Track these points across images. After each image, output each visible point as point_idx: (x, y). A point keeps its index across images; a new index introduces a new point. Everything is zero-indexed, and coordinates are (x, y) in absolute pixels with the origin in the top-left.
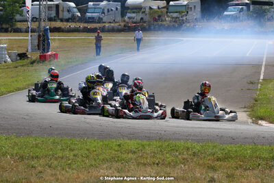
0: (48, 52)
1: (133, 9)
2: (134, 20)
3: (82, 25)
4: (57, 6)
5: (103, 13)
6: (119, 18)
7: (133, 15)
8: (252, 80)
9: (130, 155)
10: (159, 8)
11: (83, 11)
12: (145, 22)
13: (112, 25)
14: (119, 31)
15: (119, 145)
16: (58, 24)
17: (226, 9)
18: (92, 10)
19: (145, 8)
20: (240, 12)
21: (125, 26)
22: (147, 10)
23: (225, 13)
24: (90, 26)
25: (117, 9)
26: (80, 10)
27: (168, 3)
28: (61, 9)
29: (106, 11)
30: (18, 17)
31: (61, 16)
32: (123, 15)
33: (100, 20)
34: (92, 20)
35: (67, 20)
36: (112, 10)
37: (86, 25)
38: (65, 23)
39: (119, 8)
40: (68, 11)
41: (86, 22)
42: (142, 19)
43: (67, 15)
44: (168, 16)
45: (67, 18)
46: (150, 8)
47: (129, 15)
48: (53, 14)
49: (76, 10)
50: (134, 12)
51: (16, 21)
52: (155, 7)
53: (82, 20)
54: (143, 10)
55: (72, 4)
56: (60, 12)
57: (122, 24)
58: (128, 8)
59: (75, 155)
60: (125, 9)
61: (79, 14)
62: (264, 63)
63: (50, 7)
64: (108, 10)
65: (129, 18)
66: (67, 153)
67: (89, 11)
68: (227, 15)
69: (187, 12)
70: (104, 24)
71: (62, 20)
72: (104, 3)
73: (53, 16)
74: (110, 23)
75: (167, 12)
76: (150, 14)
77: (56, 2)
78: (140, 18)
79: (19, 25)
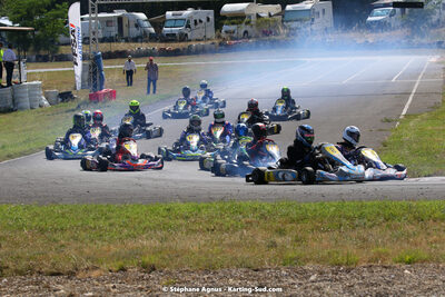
0: (101, 89)
1: (232, 18)
2: (235, 35)
3: (157, 46)
4: (120, 19)
5: (188, 26)
6: (211, 33)
7: (232, 28)
9: (181, 221)
10: (270, 15)
11: (158, 26)
12: (249, 38)
13: (202, 43)
14: (212, 51)
15: (168, 210)
16: (121, 46)
17: (369, 12)
18: (172, 23)
19: (250, 17)
20: (391, 16)
21: (221, 44)
22: (254, 19)
23: (369, 19)
24: (170, 46)
25: (208, 19)
26: (153, 24)
27: (283, 8)
28: (125, 23)
29: (192, 23)
30: (62, 38)
31: (125, 34)
32: (218, 26)
33: (183, 38)
34: (171, 38)
35: (135, 40)
36: (201, 21)
37: (162, 45)
38: (133, 45)
39: (212, 17)
40: (136, 26)
41: (162, 42)
42: (246, 32)
43: (134, 32)
44: (285, 27)
45: (135, 36)
46: (258, 16)
47: (225, 28)
48: (114, 31)
49: (147, 24)
50: (233, 24)
51: (60, 44)
52: (265, 15)
53: (153, 38)
54: (246, 19)
55: (142, 16)
56: (125, 28)
57: (217, 42)
58: (224, 17)
59: (111, 225)
60: (220, 19)
61: (152, 30)
62: (414, 91)
63: (108, 22)
64: (196, 21)
65: (226, 32)
66: (101, 223)
67: (167, 24)
68: (371, 22)
69: (313, 20)
70: (189, 44)
71: (127, 40)
72: (189, 11)
73: (113, 34)
74: (199, 40)
75: (283, 21)
76: (258, 25)
77: (118, 13)
78: (243, 31)
79: (63, 50)
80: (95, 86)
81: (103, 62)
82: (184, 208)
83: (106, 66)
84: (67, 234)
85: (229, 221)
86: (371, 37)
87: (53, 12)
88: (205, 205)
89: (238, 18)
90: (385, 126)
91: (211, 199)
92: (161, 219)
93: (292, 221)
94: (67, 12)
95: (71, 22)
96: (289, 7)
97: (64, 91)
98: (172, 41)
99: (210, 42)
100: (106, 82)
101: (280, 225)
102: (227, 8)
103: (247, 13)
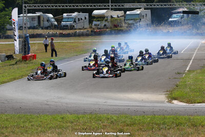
0: (28, 54)
1: (98, 18)
2: (99, 27)
3: (58, 32)
4: (39, 17)
5: (75, 21)
6: (87, 25)
7: (98, 23)
8: (179, 71)
9: (69, 124)
10: (118, 17)
11: (59, 21)
12: (107, 28)
13: (82, 31)
14: (87, 35)
15: (63, 118)
16: (40, 31)
17: (170, 16)
18: (66, 20)
19: (107, 17)
20: (181, 18)
21: (92, 31)
22: (109, 18)
23: (170, 19)
24: (65, 32)
25: (85, 18)
26: (57, 20)
27: (125, 13)
28: (42, 19)
29: (77, 20)
30: (8, 27)
31: (42, 25)
32: (90, 22)
33: (72, 27)
34: (66, 27)
35: (47, 28)
36: (81, 19)
37: (61, 31)
38: (45, 31)
39: (87, 17)
40: (48, 21)
41: (60, 29)
42: (105, 25)
43: (47, 24)
44: (125, 23)
45: (47, 26)
46: (112, 17)
47: (94, 23)
48: (36, 23)
49: (53, 20)
50: (98, 21)
51: (7, 30)
52: (115, 16)
53: (56, 27)
54: (106, 19)
55: (51, 16)
56: (41, 22)
57: (90, 30)
58: (94, 17)
59: (32, 125)
60: (92, 18)
61: (56, 23)
62: (193, 58)
63: (33, 18)
64: (79, 19)
65: (95, 25)
66: (27, 124)
67: (64, 20)
68: (171, 21)
69: (140, 20)
70: (75, 31)
71: (42, 29)
72: (76, 14)
73: (35, 25)
74: (80, 29)
75: (125, 20)
76: (111, 21)
77: (38, 14)
78: (103, 25)
79: (9, 33)
80: (25, 52)
81: (30, 39)
82: (70, 117)
83: (31, 41)
84: (9, 130)
85: (94, 124)
86: (171, 29)
87: (4, 13)
88: (82, 116)
89: (101, 18)
90: (178, 76)
91: (85, 113)
92: (59, 123)
93: (128, 125)
94: (11, 13)
95: (13, 18)
96: (128, 13)
97: (9, 54)
98: (66, 29)
99: (86, 30)
100: (31, 50)
101: (121, 127)
102: (96, 12)
103: (106, 15)
